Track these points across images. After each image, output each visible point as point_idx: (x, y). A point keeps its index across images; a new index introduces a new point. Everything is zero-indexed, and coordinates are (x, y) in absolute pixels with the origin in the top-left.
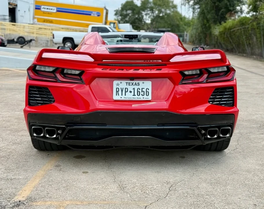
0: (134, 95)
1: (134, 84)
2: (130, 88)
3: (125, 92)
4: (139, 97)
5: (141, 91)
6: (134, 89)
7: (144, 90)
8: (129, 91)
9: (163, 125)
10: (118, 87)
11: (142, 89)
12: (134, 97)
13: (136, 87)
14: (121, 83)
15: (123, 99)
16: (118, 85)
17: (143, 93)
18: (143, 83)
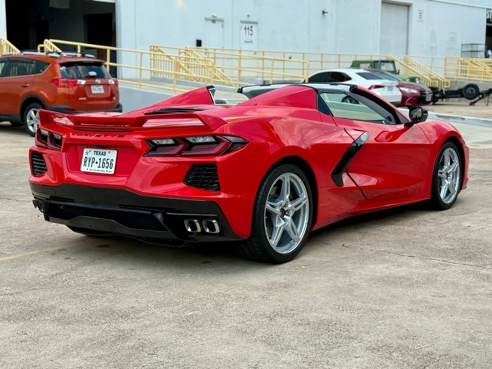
0: (99, 167)
1: (101, 153)
2: (97, 158)
3: (92, 162)
4: (103, 169)
5: (105, 162)
6: (100, 159)
7: (109, 161)
8: (95, 162)
9: (126, 207)
10: (86, 156)
11: (107, 159)
12: (99, 169)
13: (102, 157)
14: (90, 151)
15: (89, 171)
16: (87, 153)
17: (107, 165)
18: (109, 152)
